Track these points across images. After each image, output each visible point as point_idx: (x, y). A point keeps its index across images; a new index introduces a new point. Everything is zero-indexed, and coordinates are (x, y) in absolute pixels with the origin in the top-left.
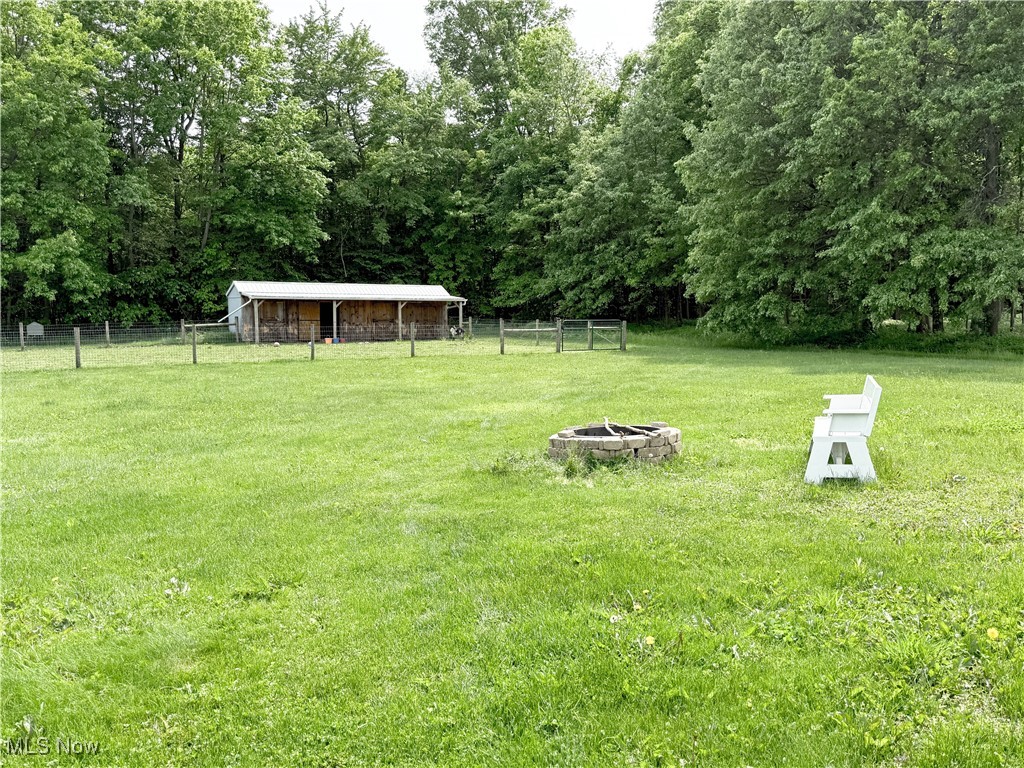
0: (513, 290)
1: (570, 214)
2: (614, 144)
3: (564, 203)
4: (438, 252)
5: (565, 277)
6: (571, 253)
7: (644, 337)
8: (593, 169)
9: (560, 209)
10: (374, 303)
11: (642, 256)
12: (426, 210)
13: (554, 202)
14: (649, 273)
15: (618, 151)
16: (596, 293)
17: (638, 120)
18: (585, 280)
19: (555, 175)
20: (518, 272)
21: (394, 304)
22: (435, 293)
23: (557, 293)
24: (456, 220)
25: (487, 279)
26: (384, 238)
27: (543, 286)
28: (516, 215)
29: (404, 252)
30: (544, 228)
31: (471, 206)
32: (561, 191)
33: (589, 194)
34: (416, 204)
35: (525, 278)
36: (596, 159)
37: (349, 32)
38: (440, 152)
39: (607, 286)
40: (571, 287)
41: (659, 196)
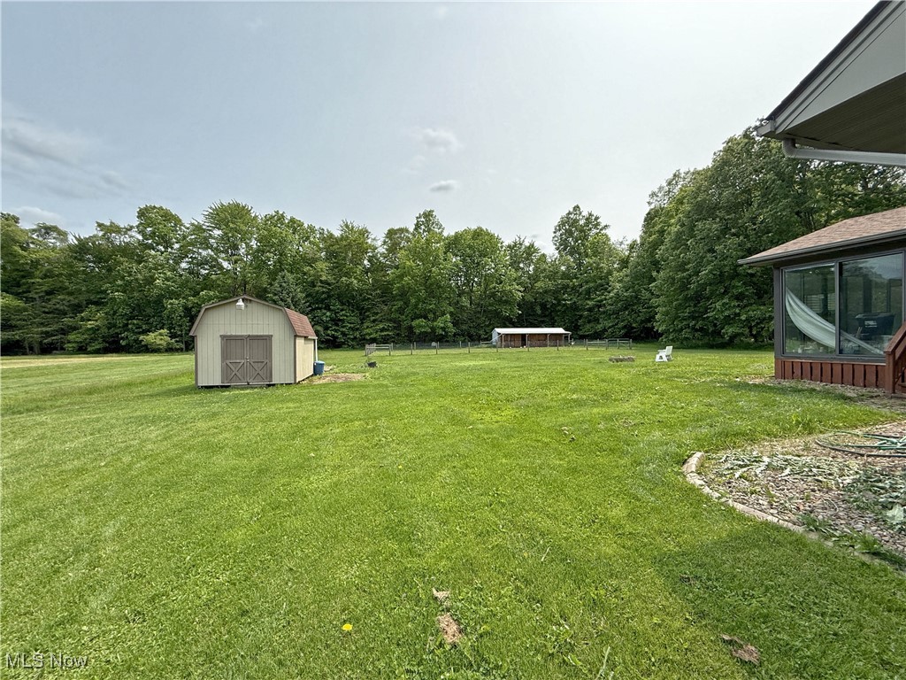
0: (587, 329)
1: (609, 301)
2: (627, 276)
3: (607, 297)
4: (558, 316)
5: (608, 324)
6: (610, 315)
7: (638, 345)
8: (618, 285)
9: (606, 299)
10: (539, 334)
11: (639, 316)
12: (554, 302)
13: (603, 297)
14: (642, 322)
15: (628, 278)
16: (620, 329)
17: (636, 267)
18: (616, 325)
19: (604, 287)
20: (589, 322)
21: (546, 334)
22: (560, 330)
23: (605, 330)
24: (565, 305)
25: (576, 324)
26: (539, 312)
27: (599, 327)
28: (588, 302)
29: (545, 316)
30: (600, 306)
31: (571, 300)
32: (606, 293)
33: (617, 294)
34: (550, 299)
35: (591, 325)
36: (619, 281)
37: (528, 244)
38: (559, 282)
39: (625, 327)
40: (610, 327)
41: (645, 295)
